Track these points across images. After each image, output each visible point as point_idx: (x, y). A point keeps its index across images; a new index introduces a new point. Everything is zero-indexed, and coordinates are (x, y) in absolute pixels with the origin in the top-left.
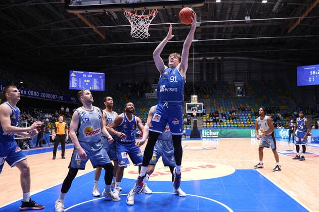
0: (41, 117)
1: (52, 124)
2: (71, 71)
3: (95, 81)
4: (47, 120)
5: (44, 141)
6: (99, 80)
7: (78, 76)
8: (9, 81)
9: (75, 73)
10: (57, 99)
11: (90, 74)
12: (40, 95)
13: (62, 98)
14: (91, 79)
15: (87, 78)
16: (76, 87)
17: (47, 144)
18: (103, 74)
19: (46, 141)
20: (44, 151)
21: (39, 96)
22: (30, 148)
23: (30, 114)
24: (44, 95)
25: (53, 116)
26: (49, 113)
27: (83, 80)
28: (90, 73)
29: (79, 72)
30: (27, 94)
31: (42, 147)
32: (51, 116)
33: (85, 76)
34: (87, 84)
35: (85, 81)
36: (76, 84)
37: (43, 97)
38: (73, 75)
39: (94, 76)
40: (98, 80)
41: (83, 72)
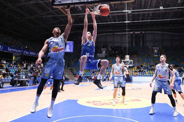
3: (68, 46)
6: (70, 46)
8: (20, 46)
10: (46, 57)
18: (72, 42)
22: (30, 85)
30: (29, 54)
31: (36, 85)
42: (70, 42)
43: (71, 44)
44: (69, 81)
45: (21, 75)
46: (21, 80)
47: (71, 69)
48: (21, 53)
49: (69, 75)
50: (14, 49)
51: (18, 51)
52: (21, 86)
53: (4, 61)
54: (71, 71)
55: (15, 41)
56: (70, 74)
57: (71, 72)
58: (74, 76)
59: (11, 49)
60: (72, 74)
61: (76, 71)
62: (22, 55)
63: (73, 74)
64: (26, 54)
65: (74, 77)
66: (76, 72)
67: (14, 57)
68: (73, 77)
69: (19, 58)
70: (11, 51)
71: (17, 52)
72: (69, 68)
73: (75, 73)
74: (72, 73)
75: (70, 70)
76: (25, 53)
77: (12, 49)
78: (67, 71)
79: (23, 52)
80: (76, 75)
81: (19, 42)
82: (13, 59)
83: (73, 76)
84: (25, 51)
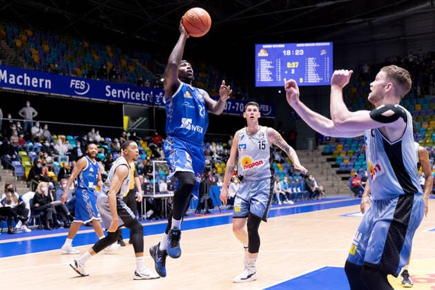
2: (257, 46)
3: (311, 63)
5: (210, 201)
6: (320, 60)
7: (272, 56)
8: (141, 79)
9: (267, 50)
10: (232, 110)
11: (300, 48)
14: (302, 61)
15: (293, 58)
16: (269, 80)
17: (216, 208)
18: (328, 44)
19: (214, 202)
20: (211, 222)
25: (225, 148)
26: (217, 142)
27: (283, 64)
28: (299, 45)
29: (275, 46)
32: (221, 148)
33: (289, 53)
34: (293, 71)
35: (289, 65)
36: (269, 73)
38: (262, 53)
39: (309, 52)
40: (317, 62)
41: (282, 46)
42: (318, 44)
43: (323, 52)
44: (323, 200)
45: (154, 181)
46: (155, 196)
47: (328, 151)
48: (147, 102)
49: (322, 174)
50: (125, 89)
51: (138, 95)
52: (157, 219)
53: (95, 132)
54: (329, 160)
55: (124, 62)
56: (325, 171)
57: (328, 165)
58: (344, 179)
59: (114, 91)
60: (334, 170)
61: (350, 160)
62: (150, 110)
63: (338, 172)
65: (341, 182)
66: (347, 161)
67: (126, 119)
68: (338, 181)
69: (141, 120)
70: (116, 99)
71: (135, 101)
72: (321, 147)
73: (347, 166)
74: (333, 166)
75: (324, 154)
76: (161, 100)
77: (119, 91)
78: (312, 161)
79: (154, 99)
80: (349, 172)
81: (138, 63)
82: (122, 125)
83: (339, 177)
84: (161, 94)
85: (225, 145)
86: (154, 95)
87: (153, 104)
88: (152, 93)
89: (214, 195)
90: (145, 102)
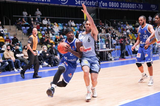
0: (122, 28)
1: (133, 35)
4: (128, 31)
10: (137, 8)
12: (120, 5)
13: (141, 6)
17: (130, 56)
19: (129, 52)
20: (127, 63)
21: (119, 7)
22: (115, 60)
23: (112, 26)
24: (124, 5)
26: (129, 24)
30: (108, 6)
31: (125, 58)
32: (132, 27)
37: (123, 8)
45: (99, 43)
46: (100, 50)
51: (90, 3)
53: (72, 21)
59: (79, 2)
62: (97, 10)
64: (103, 7)
70: (80, 5)
71: (89, 6)
76: (102, 4)
77: (82, 1)
79: (98, 4)
82: (84, 18)
84: (102, 2)
85: (133, 25)
86: (98, 2)
87: (98, 7)
88: (97, 2)
89: (129, 49)
90: (94, 6)
